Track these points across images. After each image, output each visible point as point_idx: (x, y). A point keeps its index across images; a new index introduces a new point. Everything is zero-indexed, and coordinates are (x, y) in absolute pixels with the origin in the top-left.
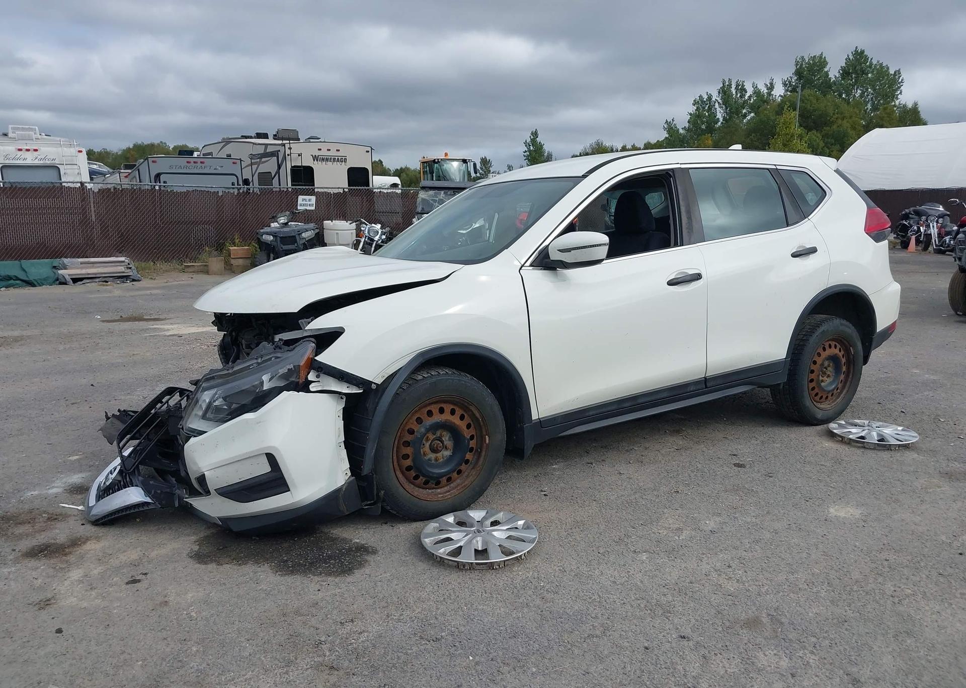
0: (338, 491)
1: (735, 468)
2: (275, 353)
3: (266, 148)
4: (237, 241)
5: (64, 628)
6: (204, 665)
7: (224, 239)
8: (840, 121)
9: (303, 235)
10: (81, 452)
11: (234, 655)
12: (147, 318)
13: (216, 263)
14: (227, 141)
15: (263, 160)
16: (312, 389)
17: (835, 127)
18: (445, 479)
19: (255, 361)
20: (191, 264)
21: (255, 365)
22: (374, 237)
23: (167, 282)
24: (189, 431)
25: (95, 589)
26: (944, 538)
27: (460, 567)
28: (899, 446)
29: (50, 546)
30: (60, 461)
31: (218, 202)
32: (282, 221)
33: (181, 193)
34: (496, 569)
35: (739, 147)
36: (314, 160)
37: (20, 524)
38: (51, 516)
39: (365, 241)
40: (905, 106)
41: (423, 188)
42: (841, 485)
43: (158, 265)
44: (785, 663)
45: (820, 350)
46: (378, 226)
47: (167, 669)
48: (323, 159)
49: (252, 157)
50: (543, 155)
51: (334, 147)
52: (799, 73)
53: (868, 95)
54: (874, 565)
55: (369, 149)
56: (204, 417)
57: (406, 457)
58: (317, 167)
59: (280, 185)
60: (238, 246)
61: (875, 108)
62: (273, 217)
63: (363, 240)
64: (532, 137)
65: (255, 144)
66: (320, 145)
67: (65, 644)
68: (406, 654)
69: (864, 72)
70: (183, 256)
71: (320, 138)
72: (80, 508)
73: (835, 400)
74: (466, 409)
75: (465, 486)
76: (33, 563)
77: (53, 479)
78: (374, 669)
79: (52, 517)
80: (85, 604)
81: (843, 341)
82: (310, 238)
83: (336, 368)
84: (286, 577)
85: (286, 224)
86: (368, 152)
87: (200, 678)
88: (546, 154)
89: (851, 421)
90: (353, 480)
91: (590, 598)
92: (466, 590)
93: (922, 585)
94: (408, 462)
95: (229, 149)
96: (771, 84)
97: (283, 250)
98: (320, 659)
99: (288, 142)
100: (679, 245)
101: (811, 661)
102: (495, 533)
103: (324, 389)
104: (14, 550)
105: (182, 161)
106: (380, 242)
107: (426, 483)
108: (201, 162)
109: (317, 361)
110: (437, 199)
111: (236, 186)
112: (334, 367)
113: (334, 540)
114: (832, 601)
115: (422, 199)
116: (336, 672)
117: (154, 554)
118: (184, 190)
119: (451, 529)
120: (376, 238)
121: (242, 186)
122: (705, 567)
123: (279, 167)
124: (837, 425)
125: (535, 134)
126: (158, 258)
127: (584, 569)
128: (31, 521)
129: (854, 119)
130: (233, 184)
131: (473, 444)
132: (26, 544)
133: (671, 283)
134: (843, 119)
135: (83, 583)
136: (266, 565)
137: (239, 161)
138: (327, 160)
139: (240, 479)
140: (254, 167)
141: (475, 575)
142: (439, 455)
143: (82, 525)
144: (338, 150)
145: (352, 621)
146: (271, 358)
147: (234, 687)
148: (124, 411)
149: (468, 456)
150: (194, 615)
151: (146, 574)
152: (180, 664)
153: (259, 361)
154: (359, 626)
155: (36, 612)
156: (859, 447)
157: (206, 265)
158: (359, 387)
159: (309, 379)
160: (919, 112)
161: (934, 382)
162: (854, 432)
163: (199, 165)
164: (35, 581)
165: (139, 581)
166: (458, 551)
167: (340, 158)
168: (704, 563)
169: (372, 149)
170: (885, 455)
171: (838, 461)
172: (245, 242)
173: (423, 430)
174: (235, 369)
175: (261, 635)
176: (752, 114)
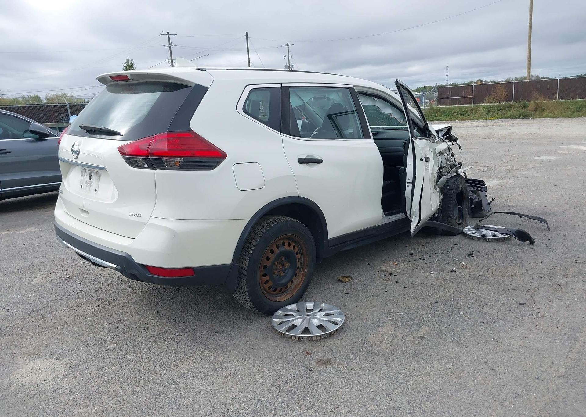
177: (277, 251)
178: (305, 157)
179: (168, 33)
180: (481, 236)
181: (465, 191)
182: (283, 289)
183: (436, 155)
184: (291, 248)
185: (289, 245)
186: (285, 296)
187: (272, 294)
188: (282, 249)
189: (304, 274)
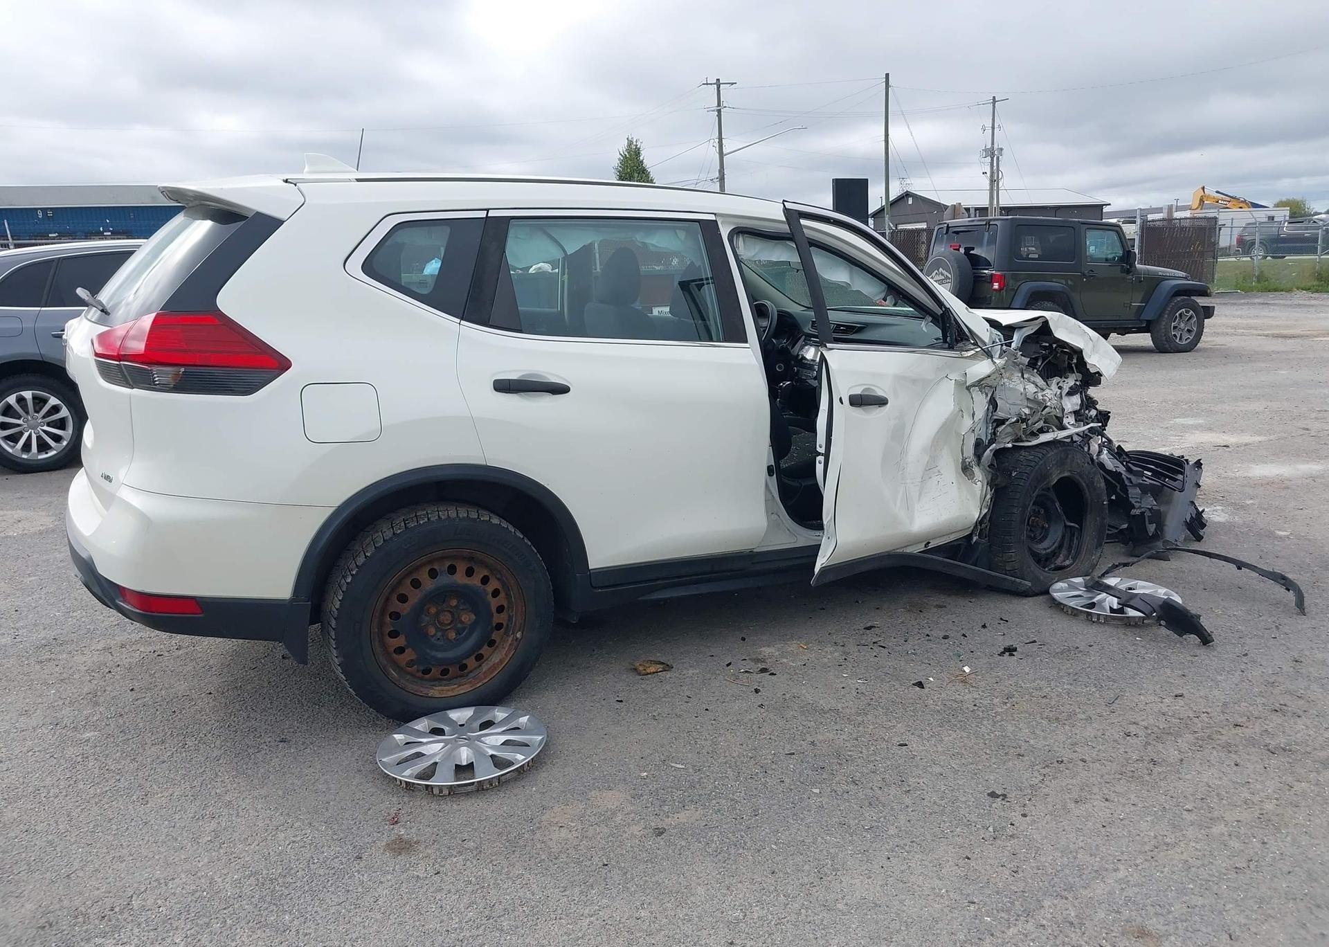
177: (429, 585)
178: (515, 378)
179: (718, 80)
180: (1081, 607)
181: (1087, 485)
182: (454, 670)
183: (968, 388)
184: (475, 581)
185: (470, 573)
186: (456, 686)
187: (422, 679)
188: (444, 580)
189: (515, 643)
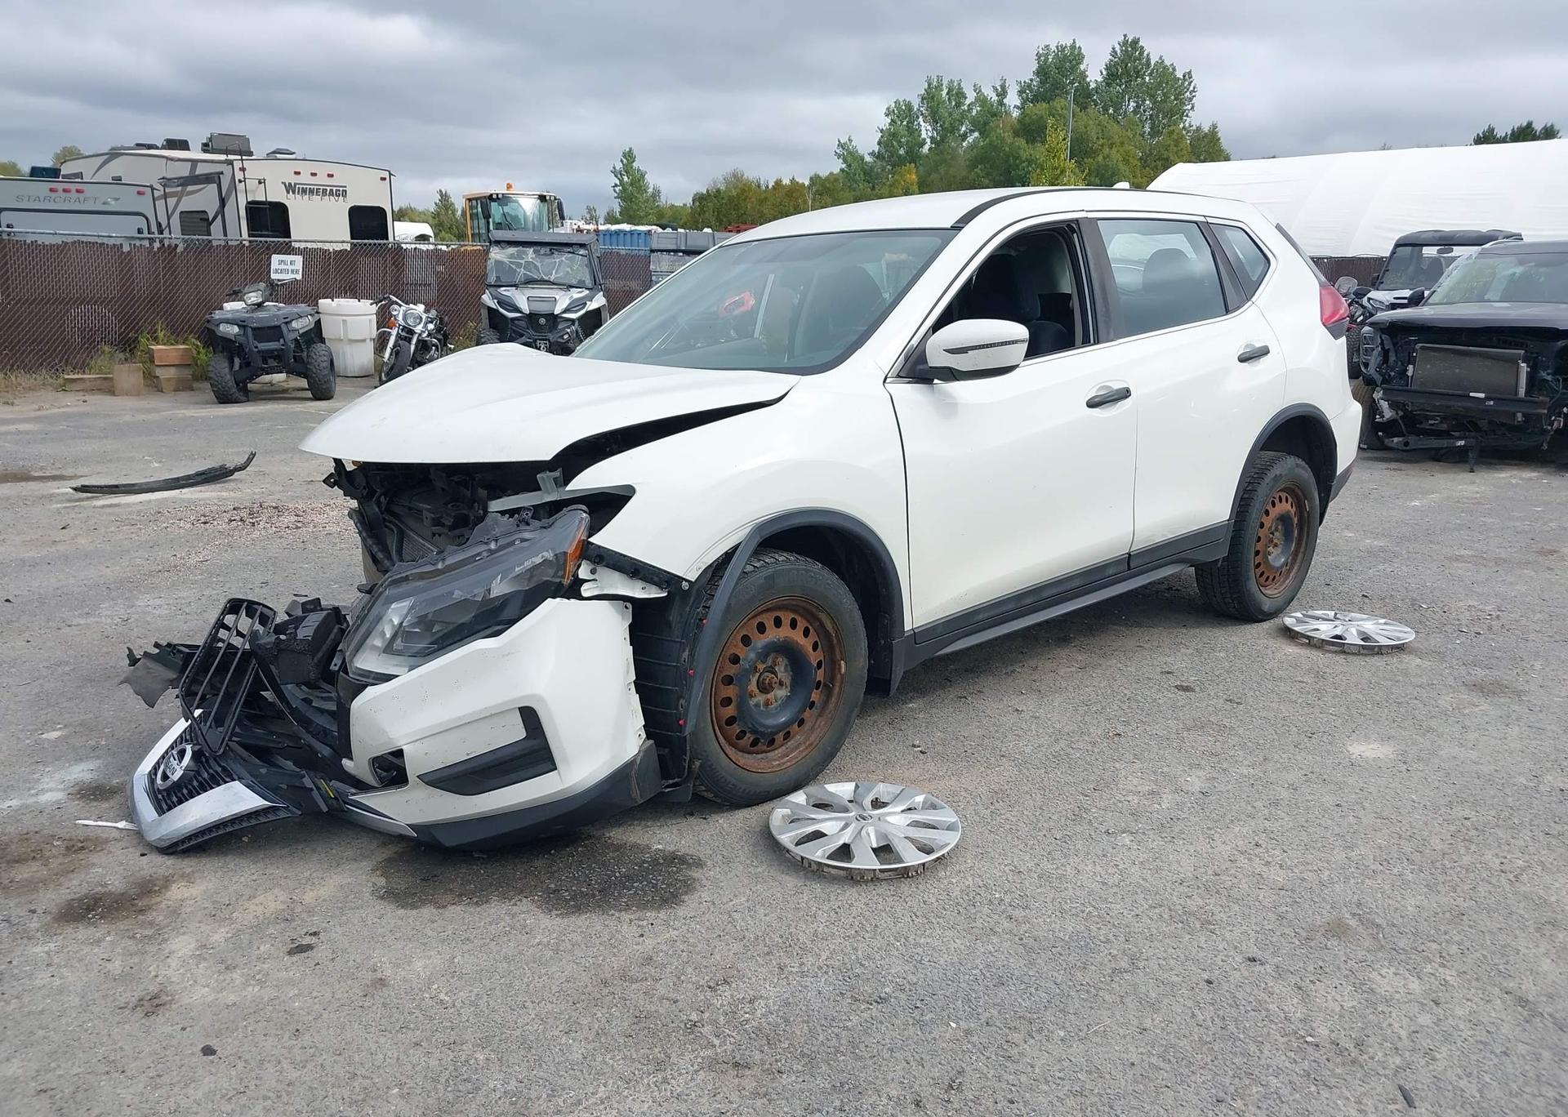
0: (629, 765)
1: (1180, 693)
2: (520, 531)
3: (193, 168)
4: (161, 335)
5: (214, 1043)
6: (513, 1083)
7: (138, 330)
8: (1106, 150)
9: (294, 324)
10: (59, 724)
11: (557, 1060)
12: (36, 474)
13: (127, 374)
14: (114, 154)
15: (190, 188)
16: (585, 594)
17: (1100, 158)
18: (781, 734)
19: (484, 547)
20: (76, 376)
21: (485, 554)
22: (415, 326)
23: (39, 410)
24: (360, 675)
25: (234, 968)
26: (1522, 780)
27: (855, 878)
28: (1393, 647)
29: (101, 899)
30: (28, 741)
31: (121, 263)
32: (252, 299)
33: (52, 246)
34: (913, 876)
35: (1126, 185)
36: (288, 193)
37: (17, 862)
38: (71, 843)
39: (398, 333)
40: (1199, 129)
41: (498, 243)
42: (1343, 709)
43: (14, 379)
44: (1415, 985)
45: (1269, 507)
46: (421, 308)
47: (450, 1096)
48: (304, 191)
49: (166, 182)
50: (647, 192)
51: (322, 170)
52: (1042, 71)
53: (1145, 111)
54: (1453, 828)
55: (386, 175)
56: (389, 649)
57: (727, 702)
58: (295, 205)
59: (225, 235)
60: (164, 344)
61: (1155, 132)
62: (236, 293)
63: (394, 332)
64: (625, 160)
65: (172, 159)
66: (299, 166)
67: (234, 1073)
68: (845, 1028)
69: (1138, 74)
70: (60, 361)
71: (294, 153)
72: (122, 825)
73: (1284, 582)
74: (811, 616)
75: (810, 745)
76: (83, 932)
77: (35, 776)
78: (810, 1060)
79: (73, 846)
80: (232, 998)
81: (1296, 492)
82: (306, 329)
83: (625, 556)
84: (573, 919)
85: (259, 305)
86: (383, 179)
87: (518, 1106)
88: (651, 190)
89: (1310, 613)
90: (651, 745)
91: (1083, 912)
92: (883, 914)
93: (1532, 852)
94: (730, 711)
95: (116, 168)
96: (1003, 87)
97: (259, 352)
98: (709, 1052)
99: (239, 157)
100: (1092, 341)
101: (1448, 978)
102: (889, 819)
103: (605, 592)
104: (34, 912)
105: (42, 187)
106: (425, 335)
107: (754, 743)
108: (78, 191)
109: (593, 544)
110: (523, 262)
111: (146, 235)
112: (622, 555)
113: (618, 848)
114: (1428, 885)
115: (496, 261)
116: (748, 1072)
117: (309, 897)
118: (58, 240)
119: (813, 816)
120: (418, 329)
121: (157, 236)
122: (1225, 850)
123: (223, 202)
124: (1294, 620)
125: (629, 156)
126: (12, 366)
127: (1046, 865)
128: (36, 855)
129: (1127, 147)
130: (140, 231)
131: (820, 675)
132: (51, 898)
133: (1092, 404)
134: (1111, 146)
135: (205, 959)
136: (525, 900)
137: (150, 189)
138: (311, 191)
139: (468, 754)
140: (172, 201)
141: (883, 888)
142: (770, 696)
143: (142, 855)
144: (330, 176)
145: (726, 982)
146: (514, 541)
147: (588, 1115)
148: (169, 645)
149: (815, 696)
150: (447, 998)
151: (315, 934)
152: (469, 1086)
153: (493, 546)
154: (742, 990)
155: (143, 1021)
156: (1336, 652)
157: (105, 379)
158: (662, 589)
159: (580, 577)
160: (1219, 139)
161: (1382, 549)
162: (1325, 630)
163: (74, 195)
164: (109, 966)
165: (309, 947)
166: (845, 852)
167: (334, 189)
168: (1219, 843)
169: (390, 174)
170: (1377, 662)
171: (1320, 676)
172: (178, 336)
173: (752, 655)
174: (449, 562)
175: (584, 1021)
176: (976, 134)
